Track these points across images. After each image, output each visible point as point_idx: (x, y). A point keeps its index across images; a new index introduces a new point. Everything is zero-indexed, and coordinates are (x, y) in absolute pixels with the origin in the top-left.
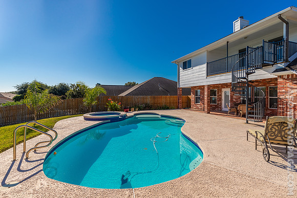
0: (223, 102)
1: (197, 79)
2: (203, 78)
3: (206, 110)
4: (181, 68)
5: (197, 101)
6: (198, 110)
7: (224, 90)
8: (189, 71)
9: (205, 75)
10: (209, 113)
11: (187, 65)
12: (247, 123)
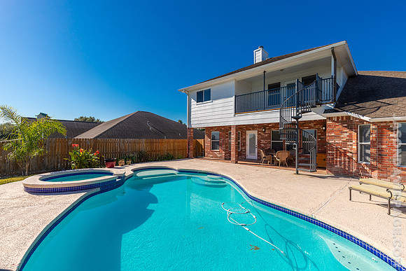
0: (248, 148)
1: (219, 117)
2: (229, 116)
3: (233, 158)
4: (192, 100)
5: (214, 146)
6: (216, 158)
7: (248, 132)
8: (207, 105)
9: (233, 111)
10: (236, 163)
11: (203, 96)
12: (297, 173)
